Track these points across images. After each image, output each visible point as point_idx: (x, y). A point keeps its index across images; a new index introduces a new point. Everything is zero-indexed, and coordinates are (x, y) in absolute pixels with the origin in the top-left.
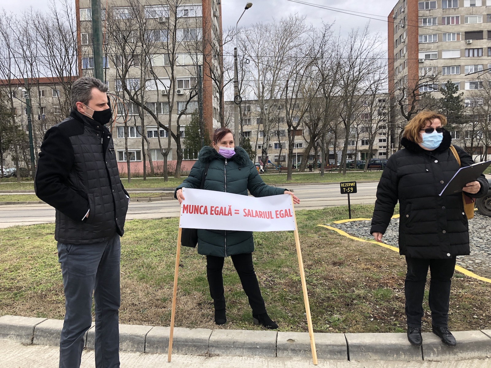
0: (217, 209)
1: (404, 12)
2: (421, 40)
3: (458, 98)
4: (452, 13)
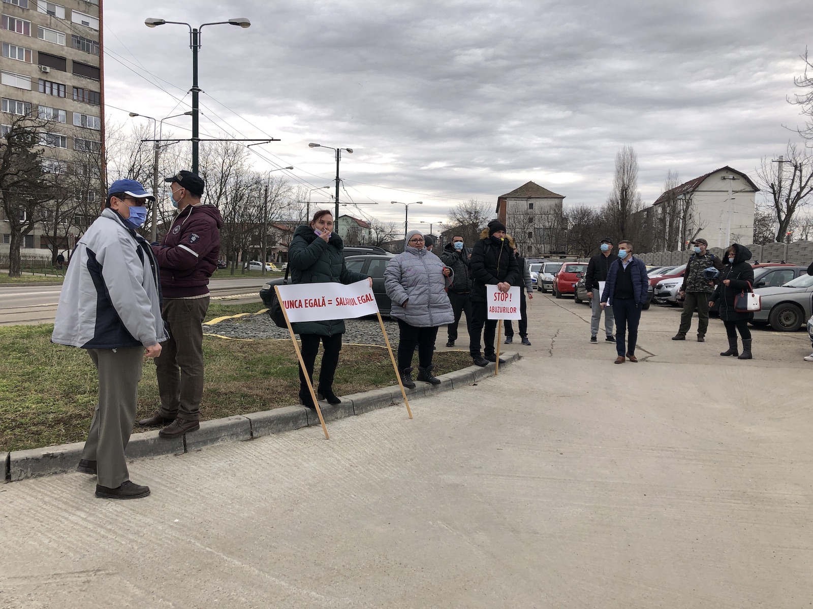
0: (311, 302)
3: (35, 155)
4: (18, 15)
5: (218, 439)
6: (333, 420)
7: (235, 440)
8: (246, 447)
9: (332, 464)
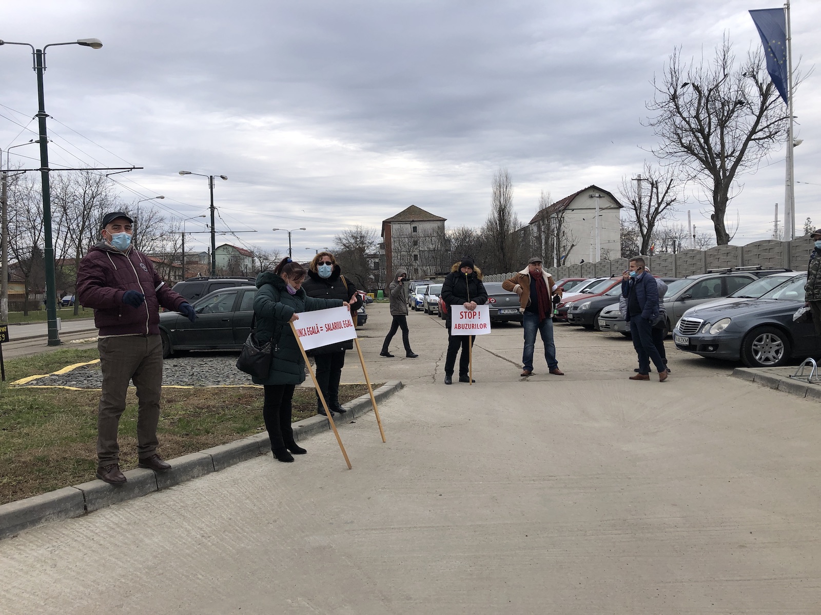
5: (40, 519)
6: (188, 480)
7: (63, 517)
8: (77, 525)
9: (180, 536)
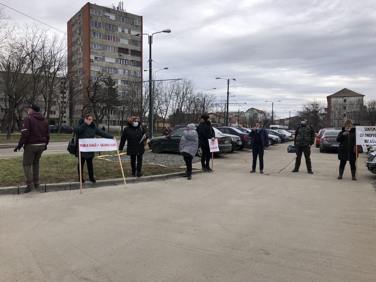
0: (91, 145)
1: (80, 23)
2: (92, 46)
3: (115, 89)
4: (111, 34)
